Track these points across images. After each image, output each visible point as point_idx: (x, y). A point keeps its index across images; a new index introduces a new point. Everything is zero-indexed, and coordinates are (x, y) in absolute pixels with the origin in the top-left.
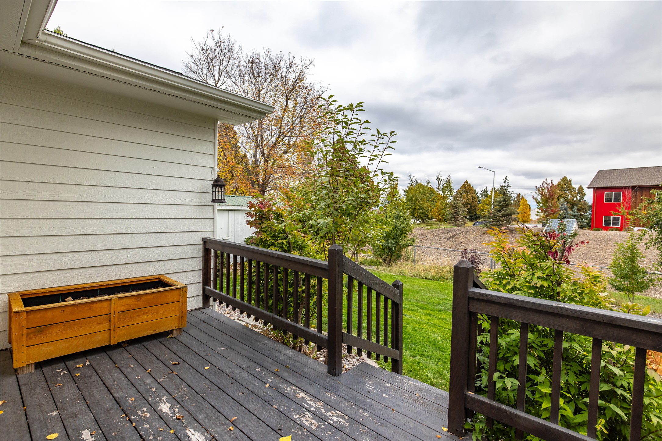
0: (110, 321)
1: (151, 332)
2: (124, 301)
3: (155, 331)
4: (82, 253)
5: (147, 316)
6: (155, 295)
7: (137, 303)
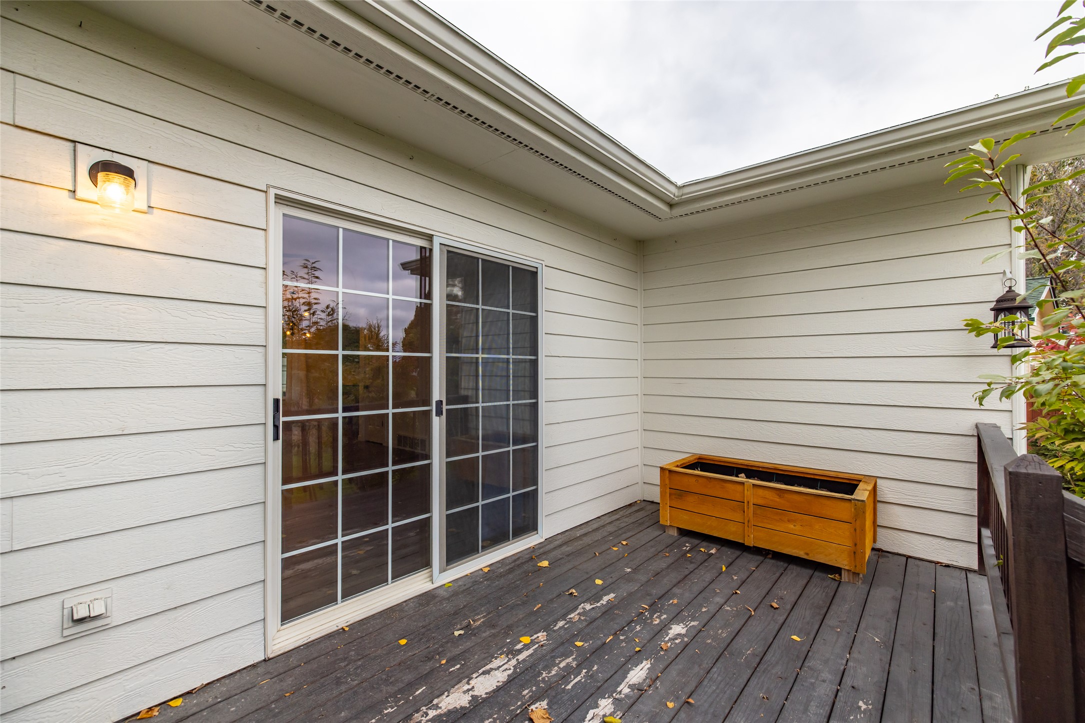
0: (744, 512)
1: (801, 554)
2: (760, 492)
3: (807, 554)
4: (761, 423)
5: (794, 526)
6: (805, 497)
7: (778, 500)
